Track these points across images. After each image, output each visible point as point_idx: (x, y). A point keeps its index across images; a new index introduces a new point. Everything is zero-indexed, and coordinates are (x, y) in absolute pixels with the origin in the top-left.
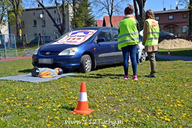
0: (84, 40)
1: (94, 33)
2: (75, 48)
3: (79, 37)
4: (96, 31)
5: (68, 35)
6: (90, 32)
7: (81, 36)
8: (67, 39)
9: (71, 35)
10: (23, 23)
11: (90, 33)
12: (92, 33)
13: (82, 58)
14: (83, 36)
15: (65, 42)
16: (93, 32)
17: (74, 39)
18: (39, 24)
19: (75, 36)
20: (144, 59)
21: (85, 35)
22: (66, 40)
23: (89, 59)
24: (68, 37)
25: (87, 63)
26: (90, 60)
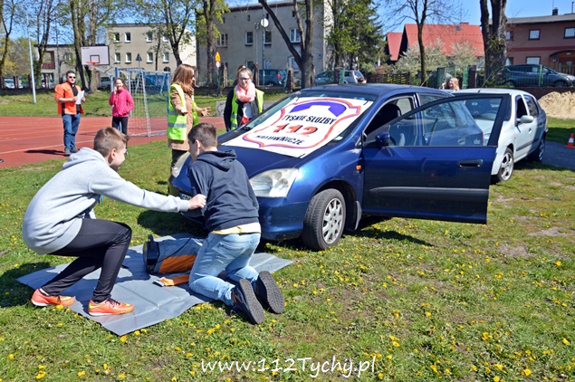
0: (326, 137)
1: (362, 112)
2: (289, 170)
3: (314, 125)
4: (370, 103)
5: (283, 112)
6: (351, 107)
7: (318, 120)
8: (275, 127)
9: (292, 111)
10: (225, 37)
11: (348, 111)
12: (354, 111)
13: (313, 201)
14: (327, 121)
15: (266, 142)
16: (358, 108)
17: (295, 130)
18: (259, 40)
19: (302, 118)
20: (507, 174)
21: (332, 116)
22: (270, 132)
23: (338, 203)
24: (281, 116)
25: (327, 218)
26: (340, 206)
